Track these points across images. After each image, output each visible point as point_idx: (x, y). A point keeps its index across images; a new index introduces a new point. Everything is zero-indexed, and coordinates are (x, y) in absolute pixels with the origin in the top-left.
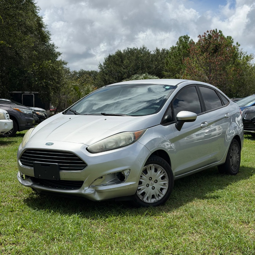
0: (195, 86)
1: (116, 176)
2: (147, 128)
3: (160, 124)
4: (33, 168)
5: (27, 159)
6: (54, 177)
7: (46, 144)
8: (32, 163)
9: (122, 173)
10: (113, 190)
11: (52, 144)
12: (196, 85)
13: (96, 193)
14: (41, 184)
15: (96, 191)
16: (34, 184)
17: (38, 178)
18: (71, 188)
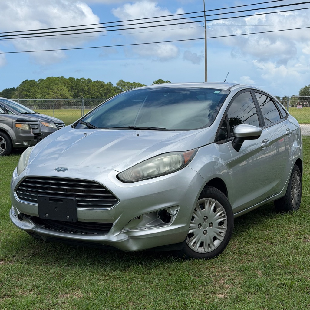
0: (250, 92)
1: (158, 216)
2: (199, 147)
3: (214, 142)
4: (37, 204)
5: (26, 191)
6: (68, 217)
7: (56, 169)
8: (36, 197)
9: (167, 212)
10: (155, 236)
11: (66, 169)
12: (251, 90)
13: (130, 240)
14: (47, 227)
15: (130, 238)
16: (37, 227)
17: (44, 218)
18: (94, 234)
